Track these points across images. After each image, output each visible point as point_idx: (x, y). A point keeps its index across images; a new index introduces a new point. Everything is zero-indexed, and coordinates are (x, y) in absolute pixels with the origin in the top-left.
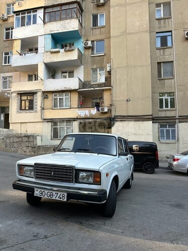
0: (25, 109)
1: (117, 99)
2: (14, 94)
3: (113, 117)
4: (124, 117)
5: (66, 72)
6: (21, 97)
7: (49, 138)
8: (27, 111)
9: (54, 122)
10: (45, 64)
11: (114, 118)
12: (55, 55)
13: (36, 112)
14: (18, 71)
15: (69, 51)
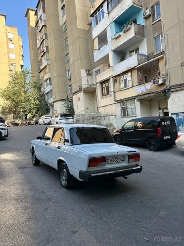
0: (105, 95)
1: (171, 66)
2: (98, 85)
3: (168, 88)
4: (179, 85)
5: (133, 51)
6: (102, 85)
7: (120, 116)
8: (106, 96)
9: (122, 102)
10: (113, 51)
11: (170, 89)
12: (118, 39)
13: (111, 96)
14: (102, 64)
15: (127, 30)
